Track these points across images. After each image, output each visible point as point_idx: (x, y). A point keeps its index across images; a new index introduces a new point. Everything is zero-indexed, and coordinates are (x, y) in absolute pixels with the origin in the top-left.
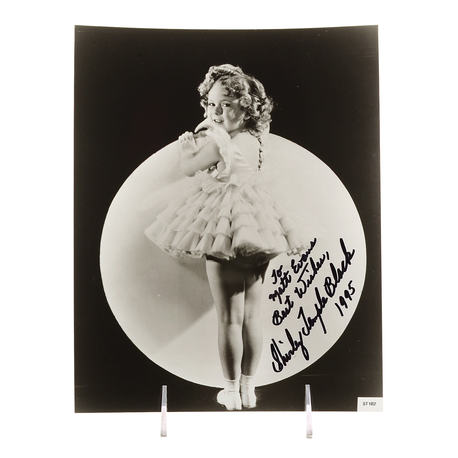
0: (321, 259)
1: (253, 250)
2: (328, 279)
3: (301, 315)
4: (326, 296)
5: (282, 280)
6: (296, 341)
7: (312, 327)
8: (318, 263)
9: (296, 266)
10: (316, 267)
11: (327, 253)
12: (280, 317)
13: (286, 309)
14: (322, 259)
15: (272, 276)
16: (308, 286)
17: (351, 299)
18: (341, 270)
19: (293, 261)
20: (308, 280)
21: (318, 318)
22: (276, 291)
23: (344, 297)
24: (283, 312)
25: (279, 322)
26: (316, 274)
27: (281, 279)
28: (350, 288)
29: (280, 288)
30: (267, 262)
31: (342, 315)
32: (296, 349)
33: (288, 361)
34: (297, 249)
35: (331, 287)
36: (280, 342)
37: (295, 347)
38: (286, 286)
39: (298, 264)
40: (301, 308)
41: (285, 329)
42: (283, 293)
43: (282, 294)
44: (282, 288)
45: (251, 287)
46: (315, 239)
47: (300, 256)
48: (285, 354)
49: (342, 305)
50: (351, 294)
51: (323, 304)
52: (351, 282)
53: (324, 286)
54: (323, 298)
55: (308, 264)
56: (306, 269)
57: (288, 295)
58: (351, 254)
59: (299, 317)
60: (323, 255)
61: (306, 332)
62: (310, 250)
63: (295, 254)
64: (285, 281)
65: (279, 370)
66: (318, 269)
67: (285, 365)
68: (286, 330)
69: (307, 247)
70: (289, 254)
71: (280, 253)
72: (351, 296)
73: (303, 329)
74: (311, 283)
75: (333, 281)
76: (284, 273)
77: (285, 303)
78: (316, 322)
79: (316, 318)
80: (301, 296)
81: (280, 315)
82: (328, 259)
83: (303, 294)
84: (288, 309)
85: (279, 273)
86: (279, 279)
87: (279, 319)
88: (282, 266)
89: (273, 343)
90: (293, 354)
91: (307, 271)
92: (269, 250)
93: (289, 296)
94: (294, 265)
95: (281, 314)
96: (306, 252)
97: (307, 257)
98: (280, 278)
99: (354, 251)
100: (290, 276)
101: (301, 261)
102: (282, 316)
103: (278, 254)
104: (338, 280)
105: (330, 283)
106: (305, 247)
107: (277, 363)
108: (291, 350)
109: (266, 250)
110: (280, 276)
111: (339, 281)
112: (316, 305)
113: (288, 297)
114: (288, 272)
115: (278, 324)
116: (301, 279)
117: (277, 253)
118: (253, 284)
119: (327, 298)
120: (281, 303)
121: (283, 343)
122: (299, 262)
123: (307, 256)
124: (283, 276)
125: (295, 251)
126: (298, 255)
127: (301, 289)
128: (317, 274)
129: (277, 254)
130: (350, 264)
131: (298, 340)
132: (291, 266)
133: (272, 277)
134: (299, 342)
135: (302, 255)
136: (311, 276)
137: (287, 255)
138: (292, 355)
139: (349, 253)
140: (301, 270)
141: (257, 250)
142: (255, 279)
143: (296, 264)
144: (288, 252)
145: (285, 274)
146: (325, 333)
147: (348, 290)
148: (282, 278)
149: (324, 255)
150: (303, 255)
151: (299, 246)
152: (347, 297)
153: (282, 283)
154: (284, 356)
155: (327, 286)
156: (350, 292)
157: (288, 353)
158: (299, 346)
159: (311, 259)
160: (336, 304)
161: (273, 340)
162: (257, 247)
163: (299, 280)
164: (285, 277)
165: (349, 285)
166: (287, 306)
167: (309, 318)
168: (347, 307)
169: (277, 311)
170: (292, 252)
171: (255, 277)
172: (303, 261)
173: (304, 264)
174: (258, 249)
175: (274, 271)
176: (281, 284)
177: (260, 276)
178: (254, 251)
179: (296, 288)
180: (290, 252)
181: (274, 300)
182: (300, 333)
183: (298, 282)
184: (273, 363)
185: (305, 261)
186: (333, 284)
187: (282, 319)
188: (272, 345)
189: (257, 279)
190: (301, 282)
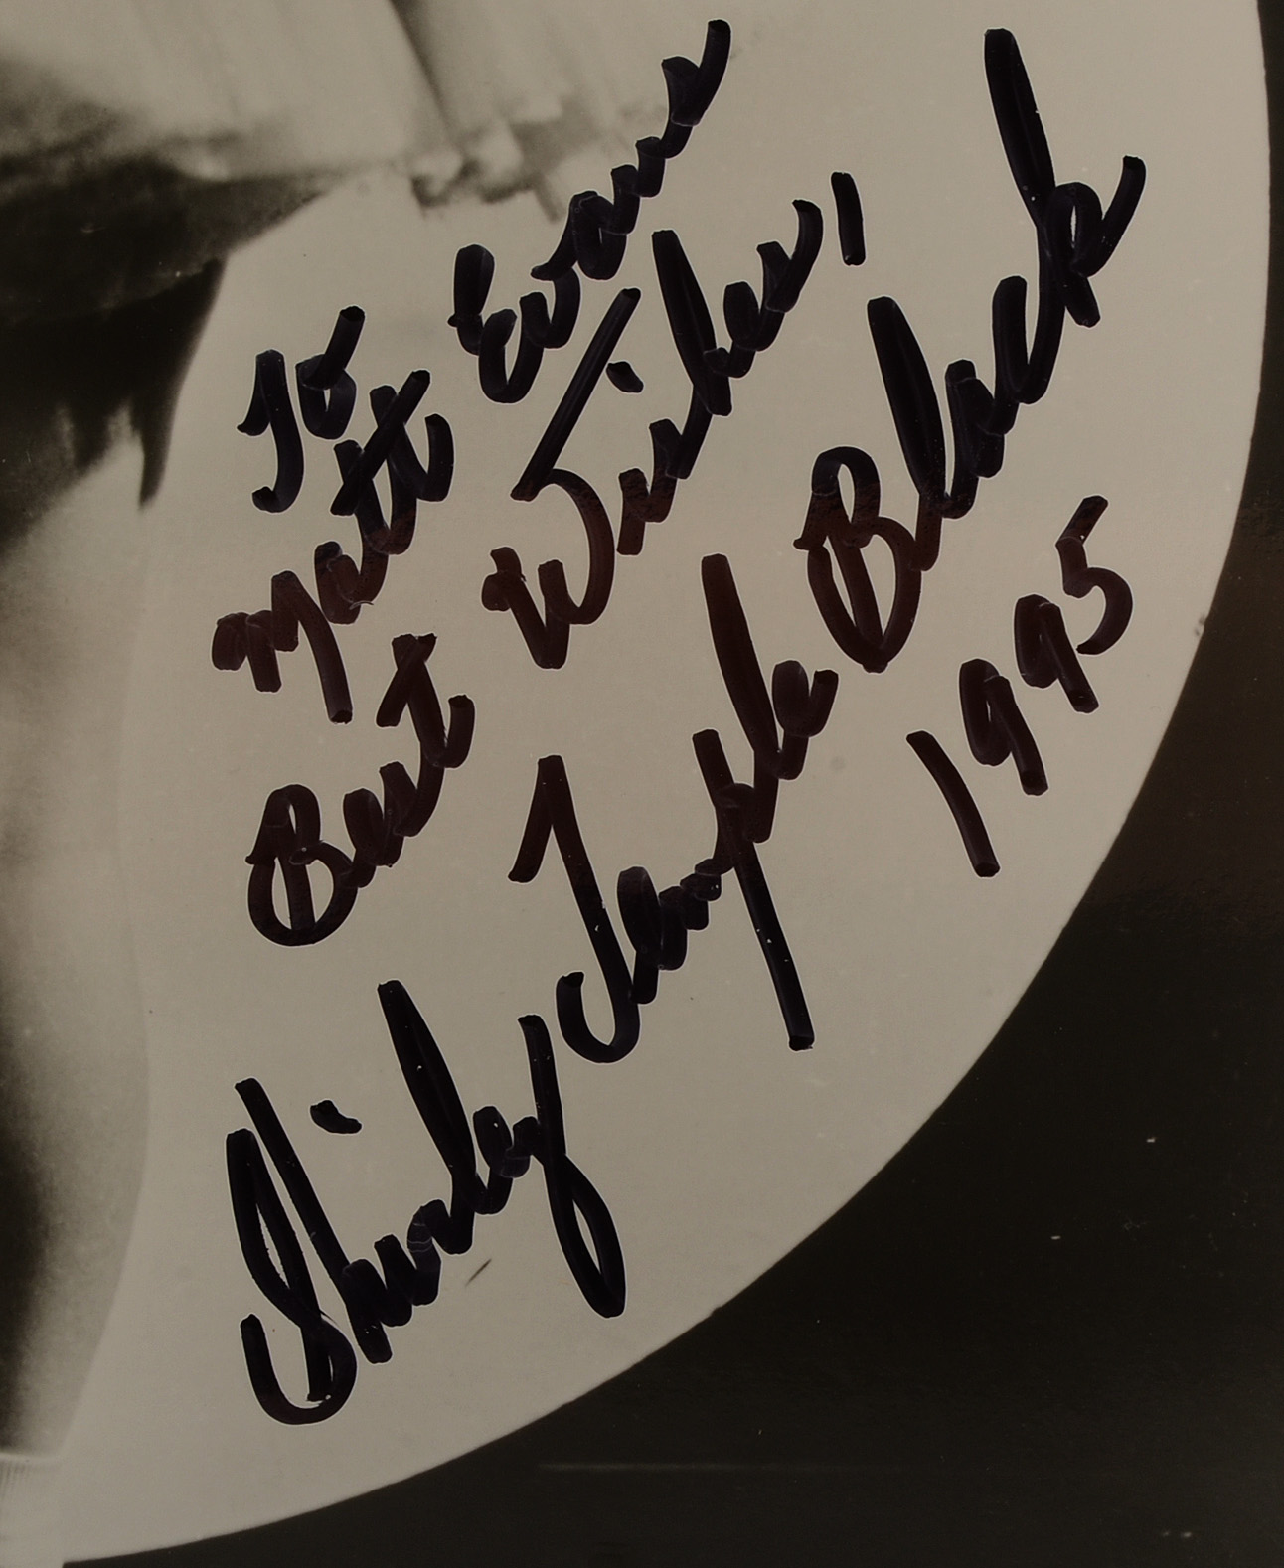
0: (770, 253)
1: (50, 136)
2: (845, 477)
3: (552, 846)
4: (819, 651)
5: (355, 465)
6: (489, 1117)
7: (663, 975)
8: (737, 295)
9: (504, 319)
10: (723, 340)
11: (843, 186)
12: (331, 856)
13: (393, 774)
14: (790, 250)
15: (252, 426)
16: (632, 543)
17: (1083, 698)
18: (987, 374)
19: (474, 270)
20: (631, 481)
21: (730, 881)
22: (285, 584)
23: (1007, 664)
24: (357, 805)
25: (319, 910)
26: (716, 420)
27: (347, 454)
28: (1079, 576)
29: (327, 554)
30: (195, 270)
31: (986, 865)
32: (495, 1198)
33: (402, 1317)
34: (527, 136)
35: (878, 558)
36: (327, 1116)
37: (483, 1170)
38: (401, 536)
39: (532, 303)
40: (552, 773)
41: (382, 989)
42: (364, 607)
43: (349, 616)
44: (353, 548)
45: (30, 537)
46: (719, 34)
47: (553, 216)
48: (378, 1245)
49: (988, 751)
50: (1094, 646)
51: (780, 732)
52: (1091, 510)
53: (799, 544)
54: (789, 672)
55: (629, 299)
56: (614, 358)
57: (418, 633)
58: (1105, 205)
59: (525, 868)
60: (800, 206)
61: (601, 1022)
62: (656, 153)
63: (497, 194)
64: (382, 481)
65: (311, 1398)
66: (740, 362)
67: (379, 1351)
68: (395, 999)
69: (627, 114)
70: (436, 188)
71: (338, 174)
72: (1083, 659)
73: (569, 989)
74: (660, 514)
75: (900, 500)
76: (382, 398)
77: (387, 716)
78: (701, 922)
79: (700, 888)
80: (549, 648)
81: (325, 836)
82: (854, 253)
83: (575, 629)
84: (414, 773)
85: (327, 393)
86: (320, 456)
87: (321, 881)
88: (351, 322)
89: (252, 1128)
90: (460, 1241)
91: (627, 379)
92: (221, 142)
93: (429, 641)
94: (485, 315)
95: (335, 831)
96: (621, 175)
97: (630, 226)
98: (337, 448)
99: (1134, 172)
100: (438, 427)
101: (555, 269)
102: (350, 851)
103: (320, 184)
104: (948, 489)
105: (870, 520)
106: (606, 114)
107: (299, 1329)
108: (437, 1205)
109: (181, 142)
110: (329, 422)
111: (961, 503)
112: (708, 747)
113: (413, 652)
114: (419, 382)
115: (306, 930)
116: (561, 464)
117: (311, 175)
118: (45, 507)
119: (828, 681)
120: (340, 710)
121: (352, 1126)
122: (539, 273)
123: (624, 214)
124: (362, 427)
125: (501, 156)
126: (525, 203)
127: (552, 574)
128: (725, 409)
129: (301, 186)
130: (1088, 314)
131: (518, 1105)
132: (452, 322)
133: (240, 428)
134: (528, 1121)
135: (576, 198)
136: (661, 431)
137: (412, 203)
138: (451, 1251)
139: (1083, 195)
140: (558, 366)
141: (87, 140)
142: (70, 456)
143: (503, 296)
144: (426, 166)
145: (394, 406)
146: (801, 1036)
147: (1053, 590)
148: (351, 444)
149: (808, 212)
150: (586, 206)
151: (542, 108)
152: (1038, 676)
153: (354, 498)
154: (364, 1265)
155: (827, 544)
156: (1082, 616)
157: (413, 1233)
158: (521, 1168)
159: (667, 248)
160: (925, 746)
161: (252, 1093)
162: (86, 109)
163: (540, 473)
164: (390, 441)
165: (1071, 548)
166: (404, 745)
167: (634, 884)
168: (1034, 780)
169: (301, 799)
170: (469, 170)
171: (66, 428)
172: (576, 268)
173: (596, 298)
174: (95, 123)
175: (270, 366)
176: (340, 507)
177: (122, 423)
178: (58, 150)
179: (506, 559)
180: (442, 166)
181: (268, 679)
182: (532, 1027)
183: (526, 489)
184: (252, 1330)
185: (605, 266)
186: (892, 531)
187: (351, 878)
188: (239, 1147)
189: (91, 450)
190: (553, 494)
